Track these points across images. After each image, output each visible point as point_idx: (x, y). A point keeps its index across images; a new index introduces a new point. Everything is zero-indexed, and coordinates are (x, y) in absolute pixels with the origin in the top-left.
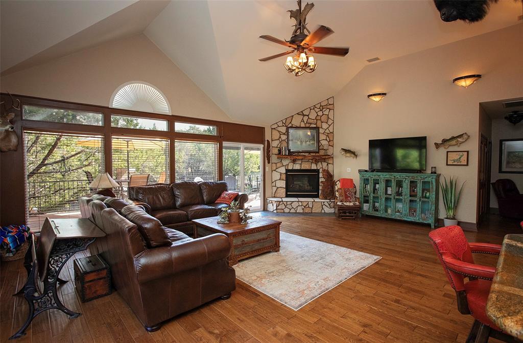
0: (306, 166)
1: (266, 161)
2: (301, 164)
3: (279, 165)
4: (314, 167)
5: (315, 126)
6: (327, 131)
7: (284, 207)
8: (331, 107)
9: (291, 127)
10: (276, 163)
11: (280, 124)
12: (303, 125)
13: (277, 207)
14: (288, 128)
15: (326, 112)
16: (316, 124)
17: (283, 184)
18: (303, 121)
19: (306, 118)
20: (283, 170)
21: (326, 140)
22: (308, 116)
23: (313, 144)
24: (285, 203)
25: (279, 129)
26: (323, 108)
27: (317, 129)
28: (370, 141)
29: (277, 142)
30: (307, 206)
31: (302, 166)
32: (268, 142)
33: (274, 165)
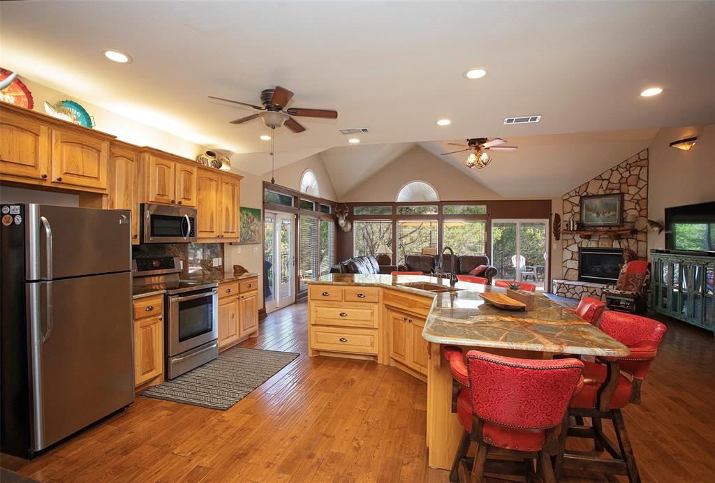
0: (605, 244)
1: (553, 237)
2: (598, 241)
3: (570, 242)
4: (616, 245)
5: (618, 192)
6: (637, 197)
7: (565, 291)
8: (644, 163)
9: (587, 197)
10: (567, 240)
11: (573, 194)
12: (601, 192)
13: (557, 290)
14: (581, 198)
15: (635, 172)
16: (619, 189)
17: (574, 265)
18: (601, 187)
19: (605, 183)
20: (575, 248)
21: (635, 209)
22: (609, 180)
23: (613, 215)
24: (567, 286)
25: (572, 200)
26: (631, 167)
27: (622, 195)
28: (666, 210)
29: (570, 215)
30: (595, 293)
31: (600, 243)
32: (557, 216)
33: (565, 241)
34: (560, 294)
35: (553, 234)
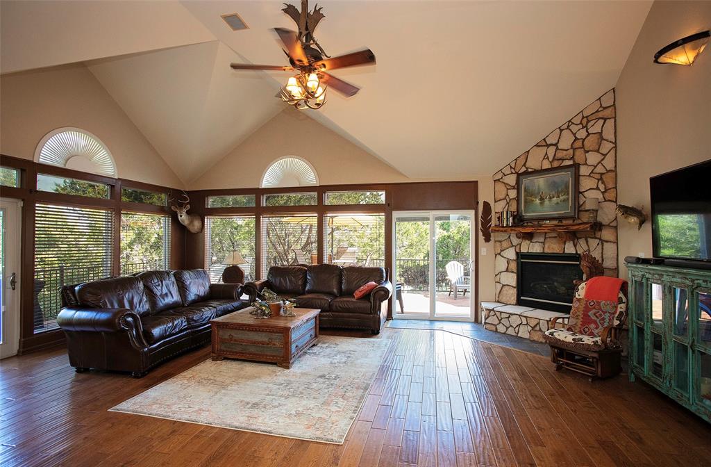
0: (553, 247)
1: (481, 238)
2: (544, 243)
3: (505, 244)
4: (570, 249)
5: (571, 162)
6: (600, 169)
7: (496, 322)
8: (608, 113)
9: (527, 173)
10: (500, 242)
11: (507, 171)
12: (546, 165)
13: (486, 319)
14: (519, 175)
15: (596, 128)
16: (572, 158)
17: (511, 279)
18: (546, 157)
19: (552, 150)
20: (510, 253)
21: (598, 188)
22: (556, 145)
23: (564, 200)
24: (498, 314)
25: (506, 179)
26: (588, 122)
27: (576, 166)
28: (652, 178)
29: (503, 203)
30: (537, 328)
31: (546, 246)
32: (486, 205)
33: (498, 244)
34: (488, 326)
35: (480, 233)
